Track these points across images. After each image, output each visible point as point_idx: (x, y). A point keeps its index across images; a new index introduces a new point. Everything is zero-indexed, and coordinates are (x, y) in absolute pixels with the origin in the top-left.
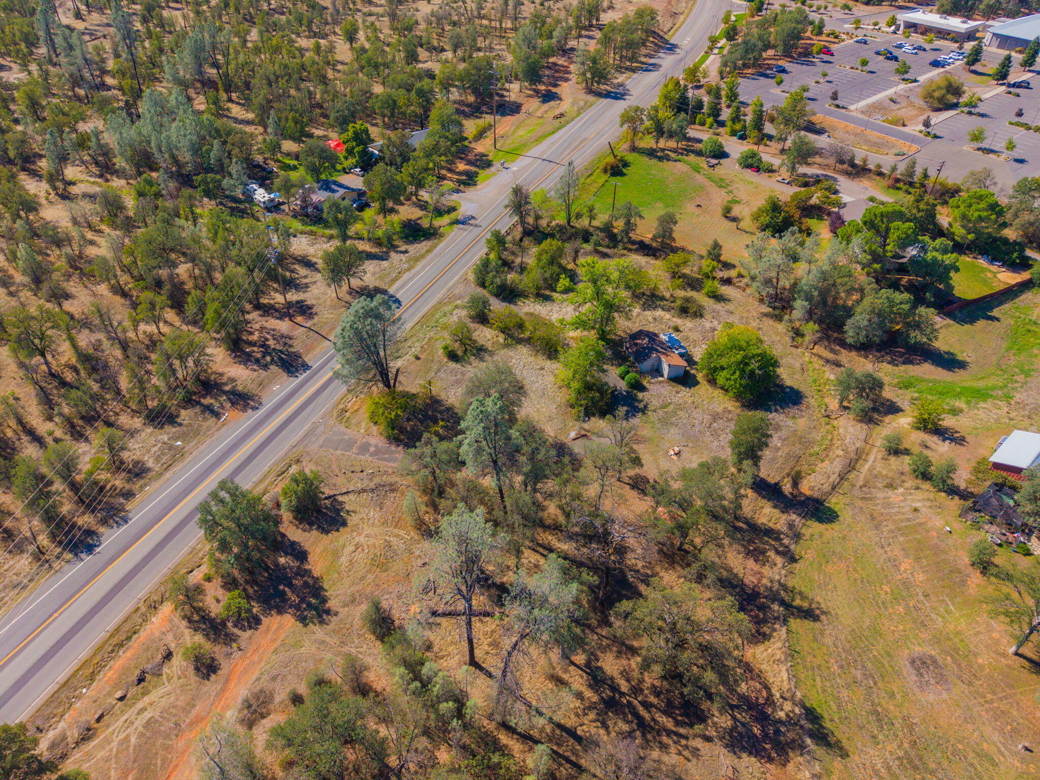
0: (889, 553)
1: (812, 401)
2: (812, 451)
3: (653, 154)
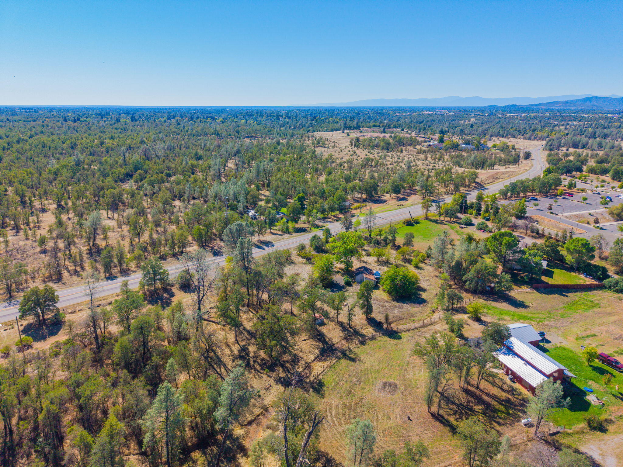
1: (430, 305)
2: (412, 319)
3: (436, 222)
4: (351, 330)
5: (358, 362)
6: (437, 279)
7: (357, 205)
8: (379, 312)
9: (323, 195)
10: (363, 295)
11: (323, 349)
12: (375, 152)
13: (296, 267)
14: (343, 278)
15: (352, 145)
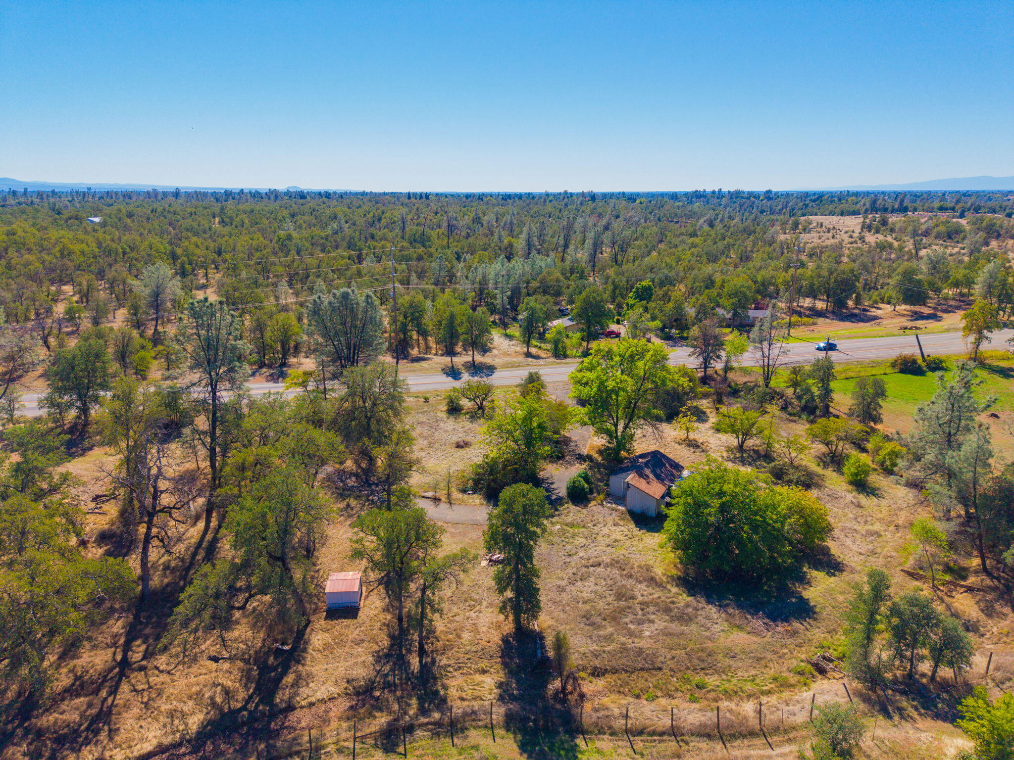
4: (414, 661)
6: (912, 535)
8: (586, 618)
15: (863, 228)
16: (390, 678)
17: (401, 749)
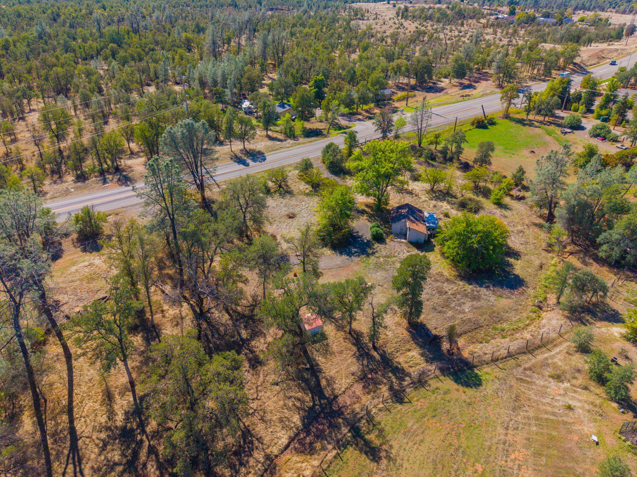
0: (509, 437)
1: (531, 291)
2: (499, 326)
3: (521, 122)
4: (375, 354)
5: (384, 462)
6: (536, 230)
7: (401, 94)
8: (434, 309)
9: (353, 79)
10: (406, 284)
11: (312, 409)
12: (429, 25)
13: (294, 202)
14: (370, 225)
15: (398, 16)
16: (370, 367)
17: (406, 400)
